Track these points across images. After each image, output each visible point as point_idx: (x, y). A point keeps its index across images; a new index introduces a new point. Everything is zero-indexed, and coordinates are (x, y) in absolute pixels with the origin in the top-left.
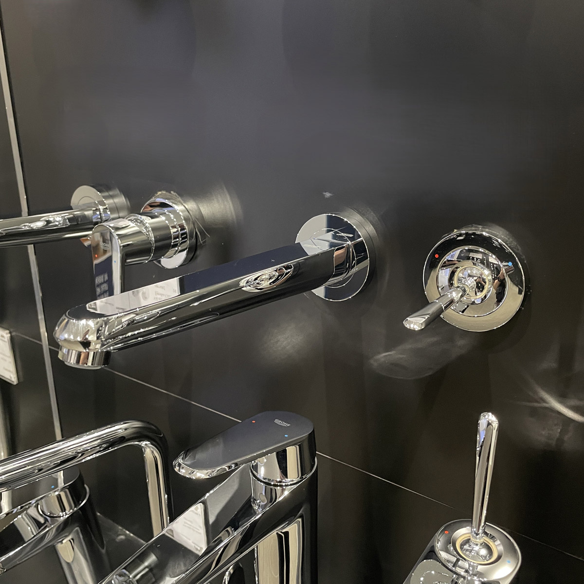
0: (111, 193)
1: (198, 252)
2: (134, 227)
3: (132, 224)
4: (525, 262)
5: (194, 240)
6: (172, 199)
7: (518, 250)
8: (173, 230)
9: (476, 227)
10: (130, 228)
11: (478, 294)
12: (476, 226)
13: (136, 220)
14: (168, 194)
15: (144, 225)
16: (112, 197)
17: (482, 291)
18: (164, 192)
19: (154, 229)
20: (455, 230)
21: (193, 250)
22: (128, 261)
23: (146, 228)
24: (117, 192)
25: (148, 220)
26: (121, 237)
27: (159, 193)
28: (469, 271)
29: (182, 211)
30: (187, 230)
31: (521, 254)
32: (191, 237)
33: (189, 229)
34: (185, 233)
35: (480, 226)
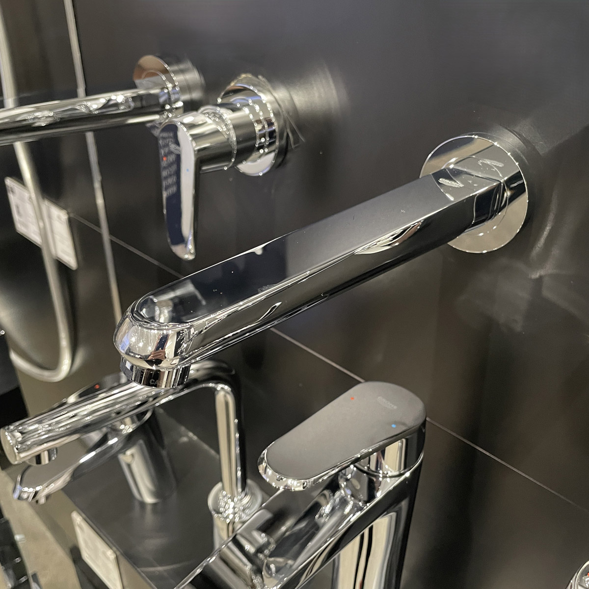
0: (182, 66)
1: (289, 156)
2: (210, 124)
3: (209, 121)
5: (284, 142)
6: (259, 86)
8: (258, 127)
10: (207, 125)
13: (215, 114)
14: (254, 78)
15: (223, 121)
16: (182, 71)
18: (249, 76)
19: (236, 127)
21: (283, 153)
22: (204, 168)
23: (226, 125)
24: (189, 65)
25: (227, 115)
26: (196, 137)
27: (243, 76)
29: (271, 103)
30: (275, 127)
32: (281, 137)
33: (279, 126)
34: (274, 131)
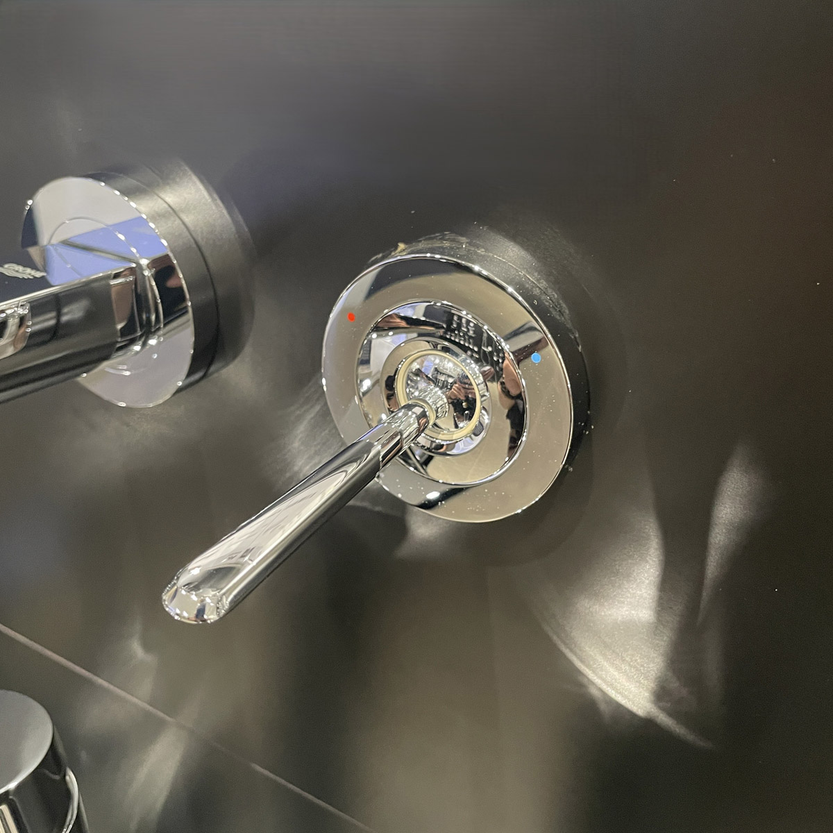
4: (580, 348)
7: (561, 313)
9: (453, 240)
11: (461, 425)
12: (453, 236)
17: (470, 418)
20: (402, 246)
28: (437, 361)
31: (569, 325)
35: (463, 239)
